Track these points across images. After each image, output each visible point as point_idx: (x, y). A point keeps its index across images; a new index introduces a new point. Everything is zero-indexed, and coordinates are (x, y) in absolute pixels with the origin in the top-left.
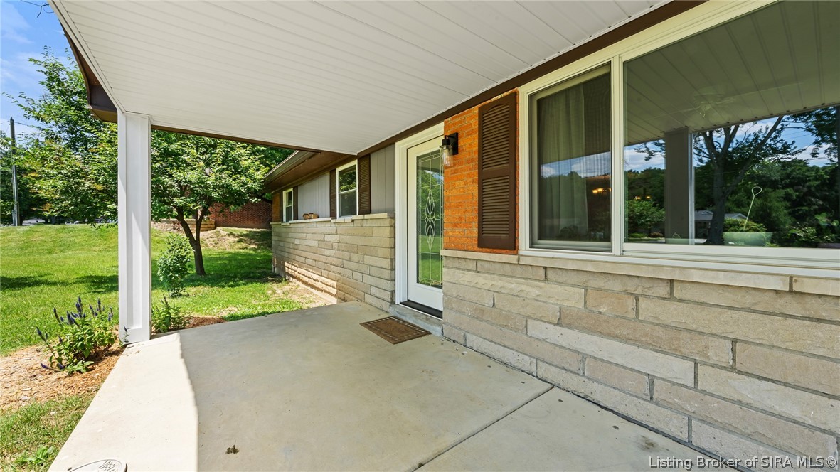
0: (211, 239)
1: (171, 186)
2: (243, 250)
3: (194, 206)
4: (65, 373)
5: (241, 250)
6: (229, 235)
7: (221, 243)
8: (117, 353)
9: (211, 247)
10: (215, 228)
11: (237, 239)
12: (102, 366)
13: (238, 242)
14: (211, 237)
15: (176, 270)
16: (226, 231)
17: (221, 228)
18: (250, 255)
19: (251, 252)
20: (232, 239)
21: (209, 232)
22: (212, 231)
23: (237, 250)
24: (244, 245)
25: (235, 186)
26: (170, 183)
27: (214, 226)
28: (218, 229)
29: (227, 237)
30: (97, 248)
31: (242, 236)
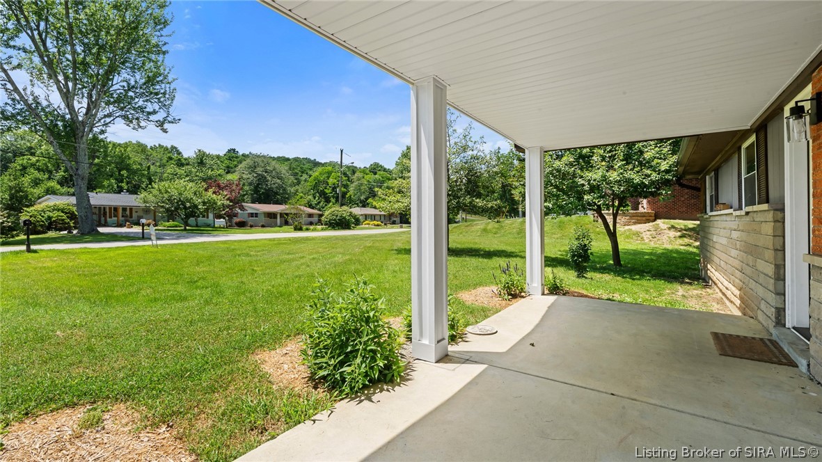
0: (648, 233)
1: (583, 185)
2: (685, 248)
3: (599, 202)
4: (500, 299)
5: (682, 247)
6: (669, 229)
7: (658, 237)
8: (523, 297)
9: (647, 241)
10: (655, 220)
11: (679, 234)
12: (515, 300)
13: (680, 237)
14: (648, 231)
15: (580, 256)
16: (667, 223)
17: (662, 220)
18: (692, 253)
19: (695, 250)
20: (672, 233)
21: (647, 225)
22: (651, 224)
23: (676, 247)
24: (686, 240)
25: (637, 180)
26: (583, 182)
27: (654, 218)
28: (659, 222)
29: (667, 231)
30: (556, 236)
31: (686, 230)
